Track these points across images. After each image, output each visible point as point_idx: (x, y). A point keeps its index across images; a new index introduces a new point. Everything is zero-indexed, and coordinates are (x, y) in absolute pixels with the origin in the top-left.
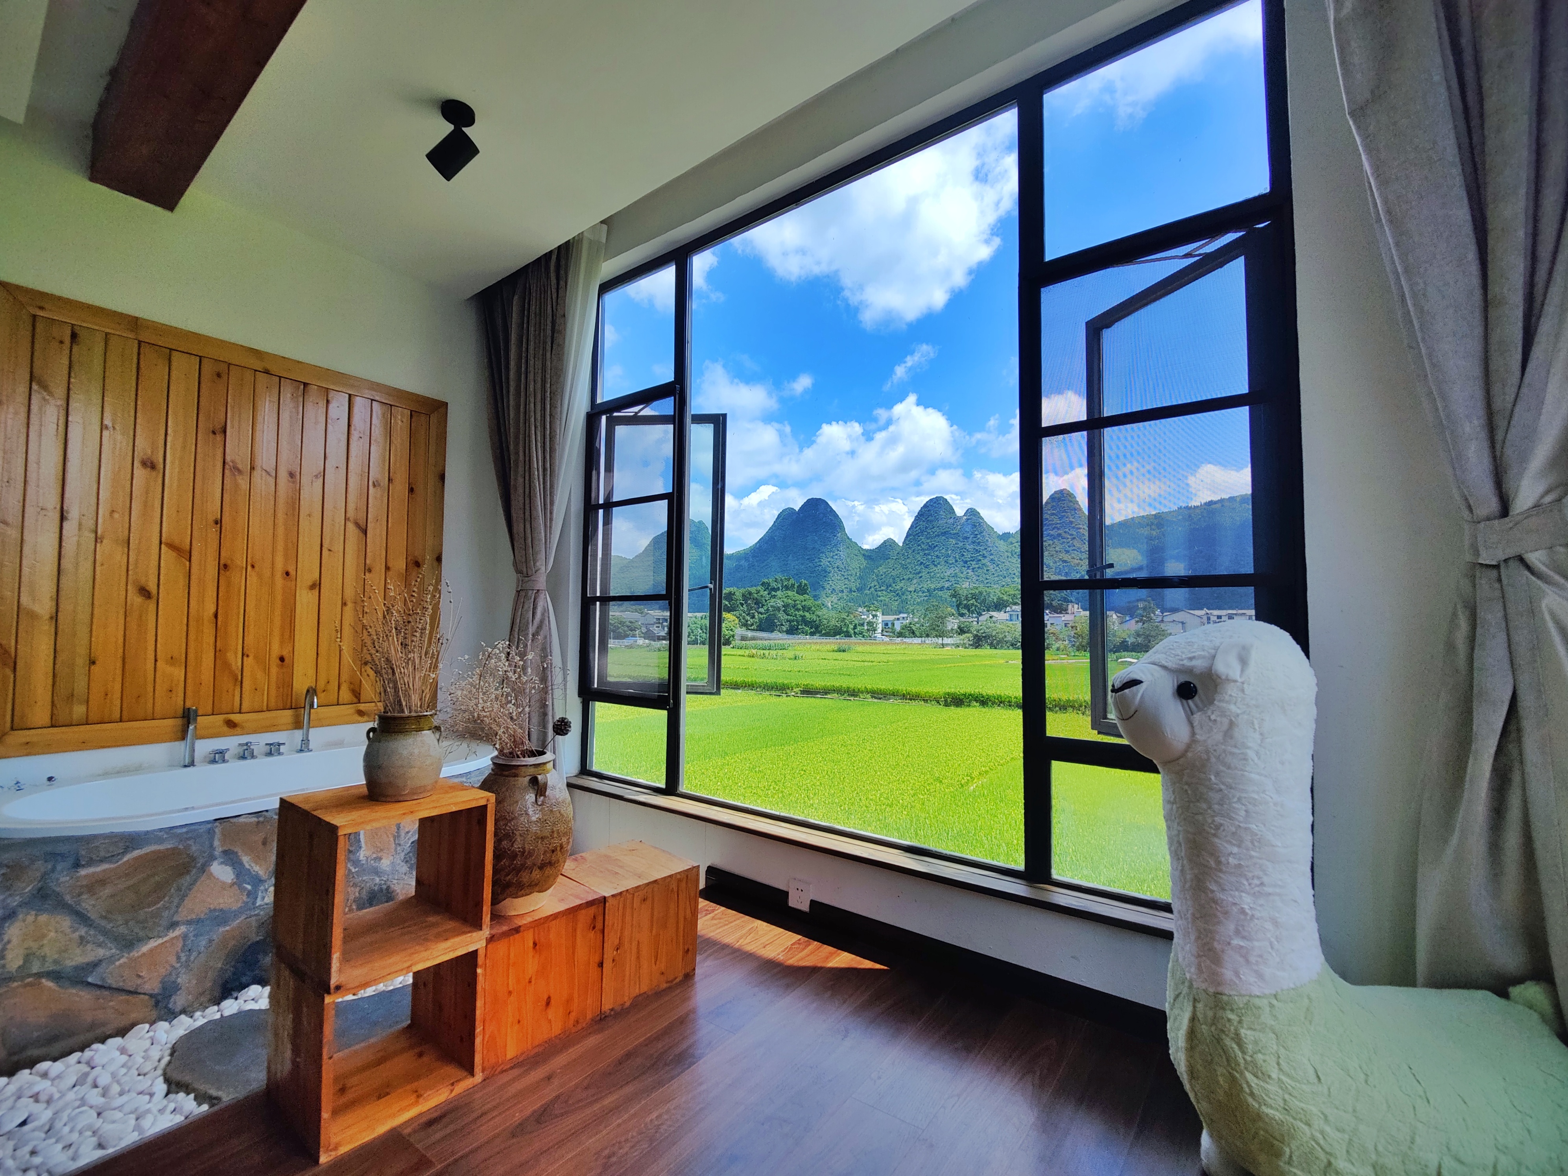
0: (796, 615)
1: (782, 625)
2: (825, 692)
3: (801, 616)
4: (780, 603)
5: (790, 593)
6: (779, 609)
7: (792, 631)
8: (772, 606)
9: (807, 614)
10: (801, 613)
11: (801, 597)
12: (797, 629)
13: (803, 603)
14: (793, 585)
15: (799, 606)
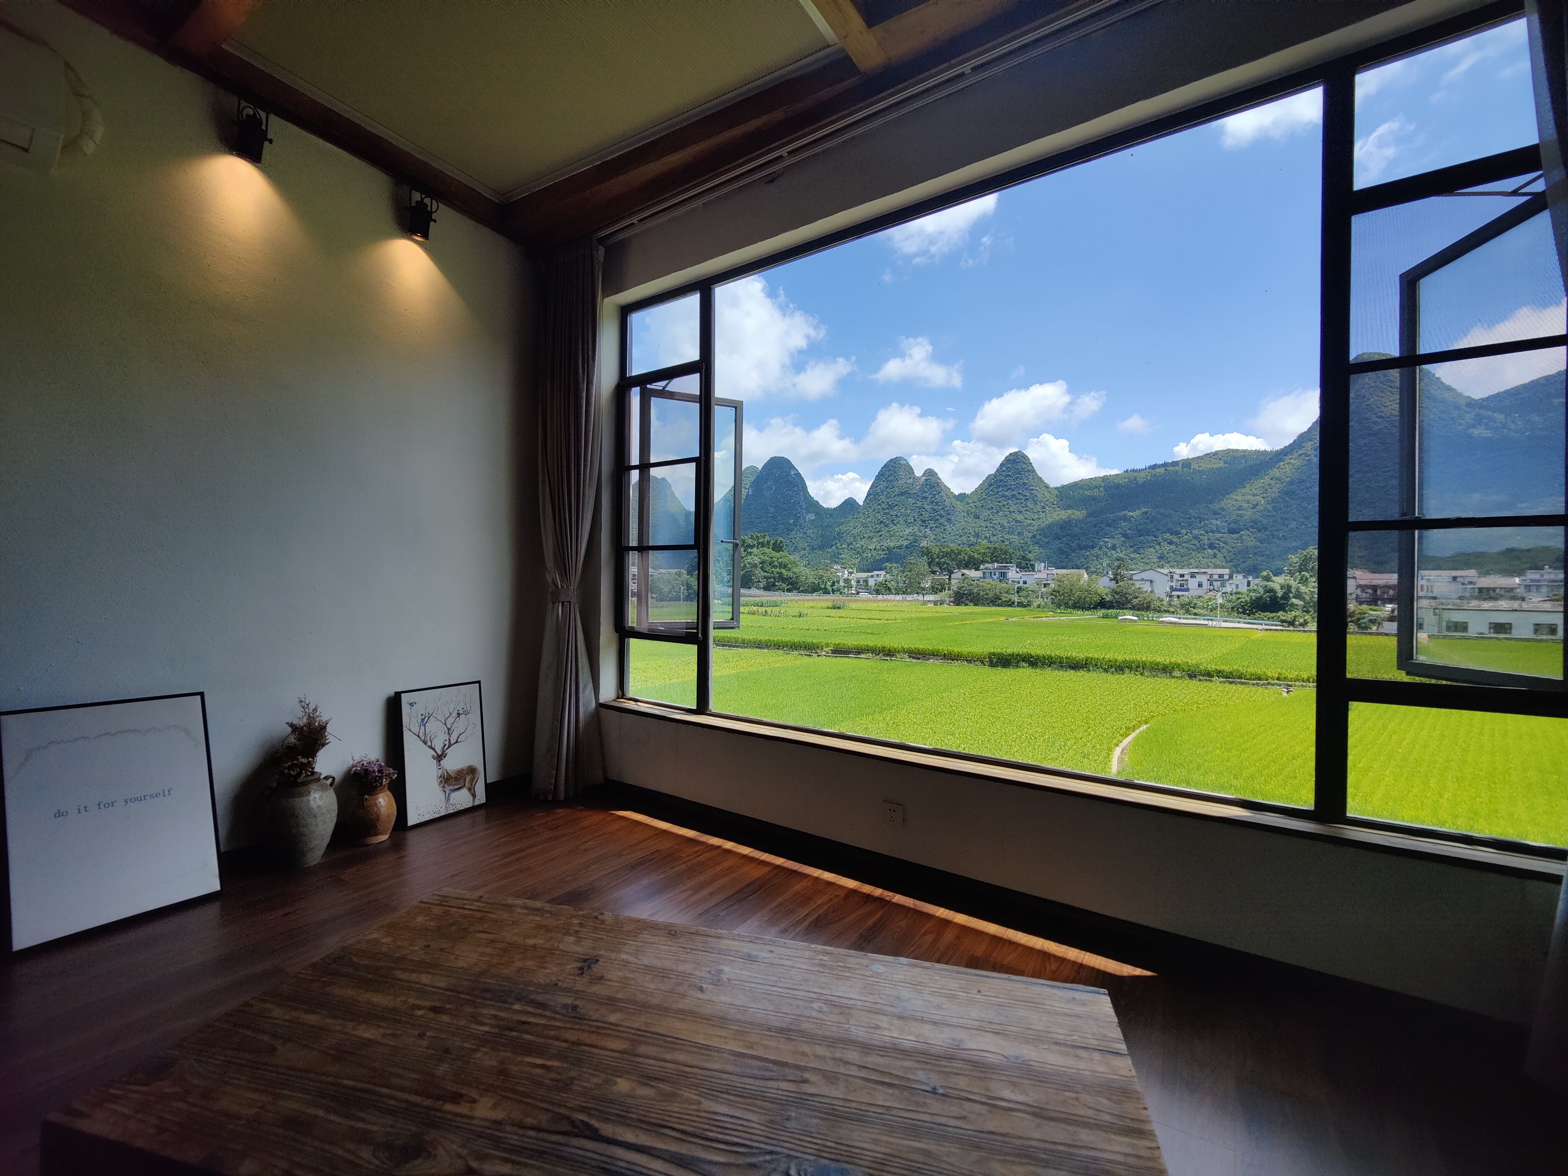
0: (773, 572)
1: (759, 582)
2: (859, 651)
3: (778, 573)
4: (757, 560)
5: (766, 550)
6: (755, 566)
7: (769, 587)
8: (749, 563)
9: (784, 571)
10: (778, 570)
11: (778, 555)
12: (774, 585)
13: (780, 560)
14: (768, 542)
15: (776, 563)
